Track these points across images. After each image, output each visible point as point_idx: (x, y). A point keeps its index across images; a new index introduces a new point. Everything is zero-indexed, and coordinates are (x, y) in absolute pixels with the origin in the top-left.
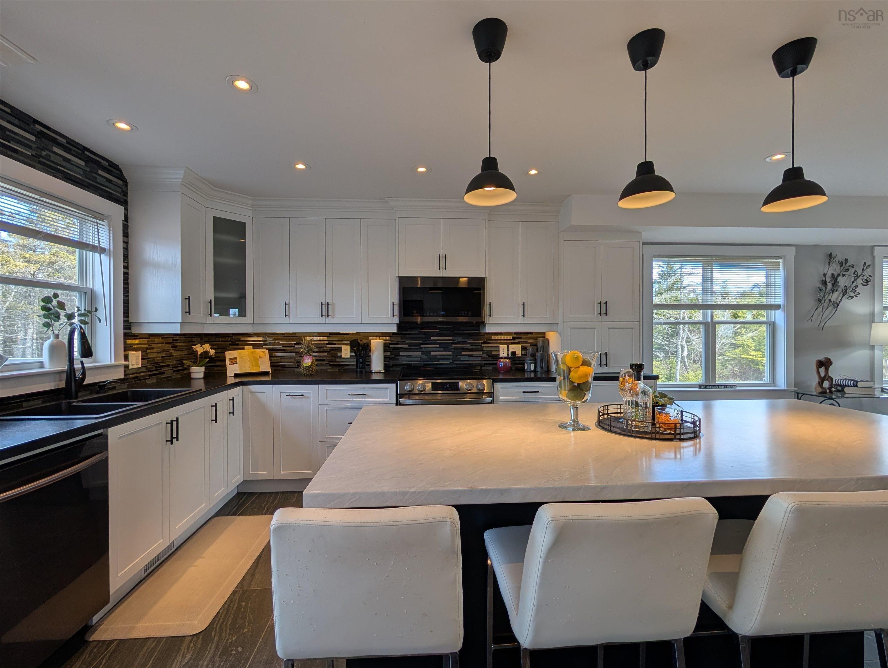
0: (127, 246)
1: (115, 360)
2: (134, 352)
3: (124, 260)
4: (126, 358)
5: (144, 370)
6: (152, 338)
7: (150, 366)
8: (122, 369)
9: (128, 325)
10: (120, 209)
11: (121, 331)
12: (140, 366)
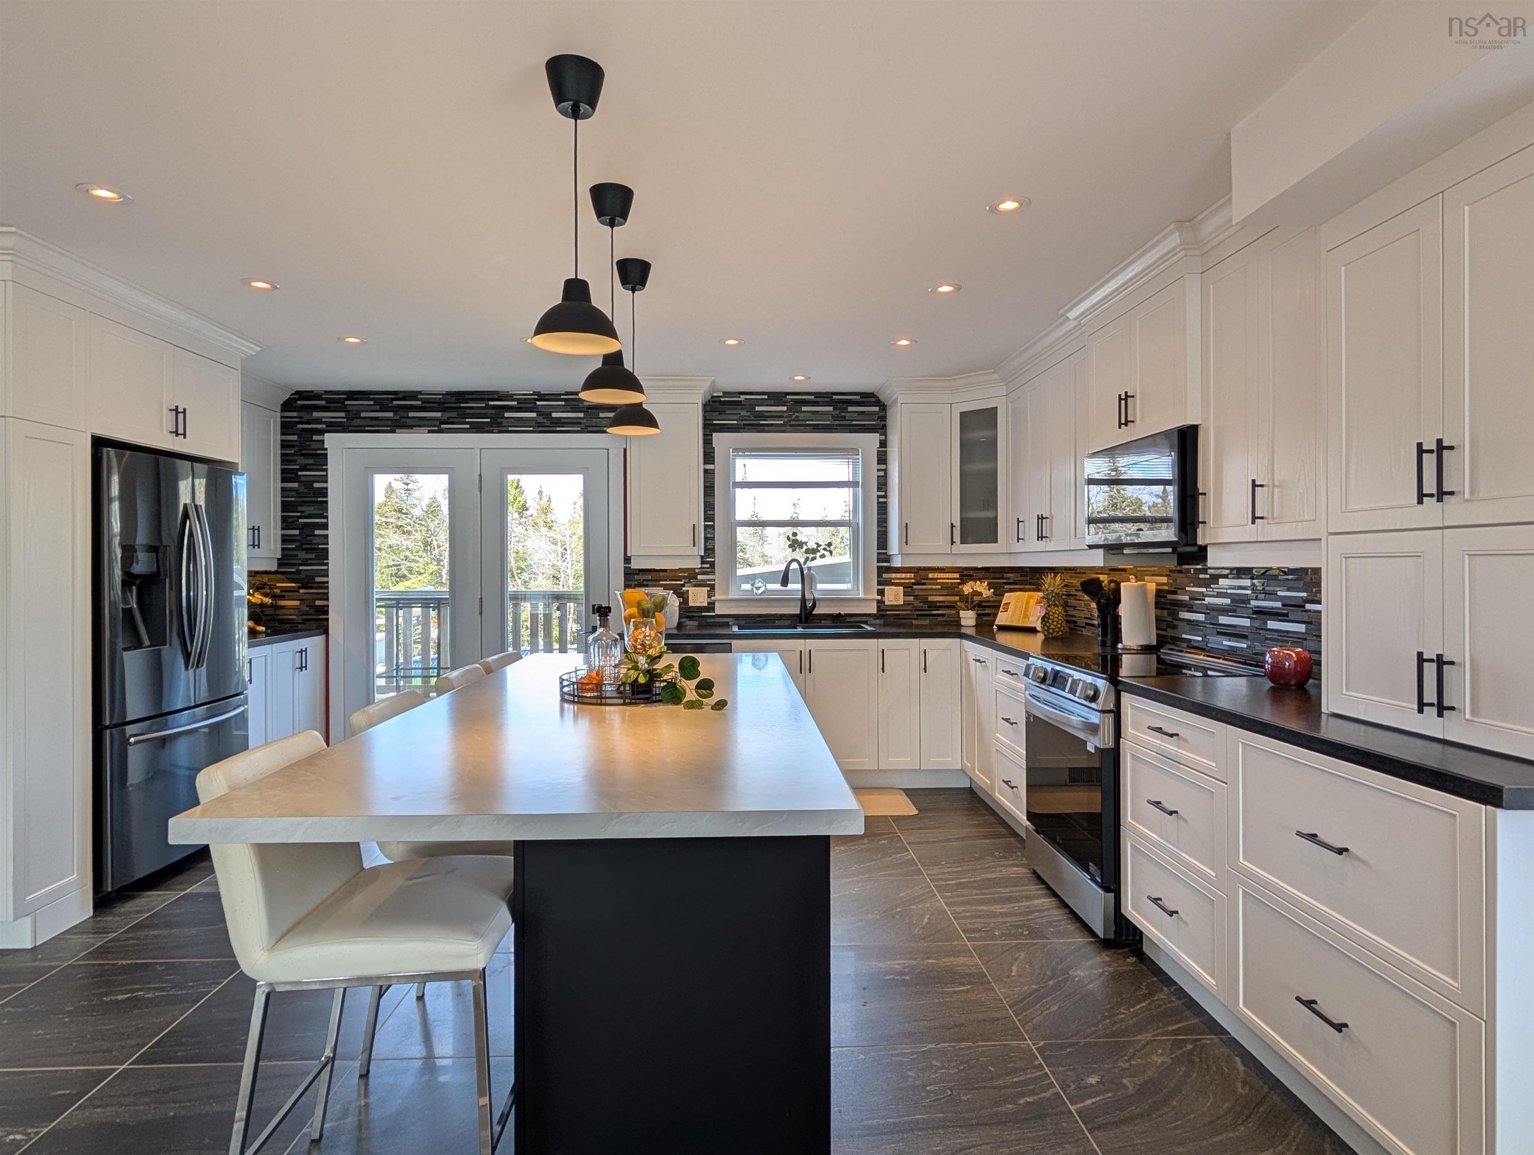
0: (886, 473)
1: (864, 594)
2: (894, 587)
3: (879, 489)
4: (881, 593)
5: (910, 608)
6: (922, 573)
7: (917, 604)
8: (875, 604)
9: (884, 557)
10: (875, 438)
11: (875, 564)
12: (902, 603)
